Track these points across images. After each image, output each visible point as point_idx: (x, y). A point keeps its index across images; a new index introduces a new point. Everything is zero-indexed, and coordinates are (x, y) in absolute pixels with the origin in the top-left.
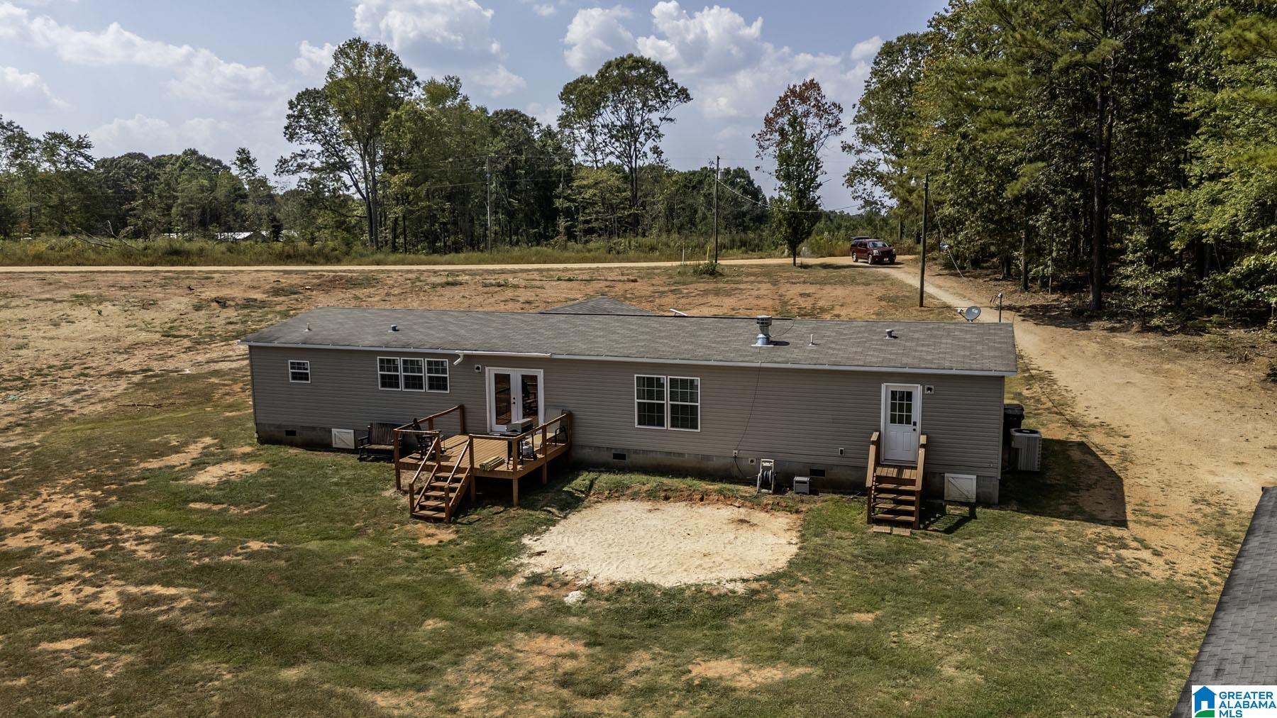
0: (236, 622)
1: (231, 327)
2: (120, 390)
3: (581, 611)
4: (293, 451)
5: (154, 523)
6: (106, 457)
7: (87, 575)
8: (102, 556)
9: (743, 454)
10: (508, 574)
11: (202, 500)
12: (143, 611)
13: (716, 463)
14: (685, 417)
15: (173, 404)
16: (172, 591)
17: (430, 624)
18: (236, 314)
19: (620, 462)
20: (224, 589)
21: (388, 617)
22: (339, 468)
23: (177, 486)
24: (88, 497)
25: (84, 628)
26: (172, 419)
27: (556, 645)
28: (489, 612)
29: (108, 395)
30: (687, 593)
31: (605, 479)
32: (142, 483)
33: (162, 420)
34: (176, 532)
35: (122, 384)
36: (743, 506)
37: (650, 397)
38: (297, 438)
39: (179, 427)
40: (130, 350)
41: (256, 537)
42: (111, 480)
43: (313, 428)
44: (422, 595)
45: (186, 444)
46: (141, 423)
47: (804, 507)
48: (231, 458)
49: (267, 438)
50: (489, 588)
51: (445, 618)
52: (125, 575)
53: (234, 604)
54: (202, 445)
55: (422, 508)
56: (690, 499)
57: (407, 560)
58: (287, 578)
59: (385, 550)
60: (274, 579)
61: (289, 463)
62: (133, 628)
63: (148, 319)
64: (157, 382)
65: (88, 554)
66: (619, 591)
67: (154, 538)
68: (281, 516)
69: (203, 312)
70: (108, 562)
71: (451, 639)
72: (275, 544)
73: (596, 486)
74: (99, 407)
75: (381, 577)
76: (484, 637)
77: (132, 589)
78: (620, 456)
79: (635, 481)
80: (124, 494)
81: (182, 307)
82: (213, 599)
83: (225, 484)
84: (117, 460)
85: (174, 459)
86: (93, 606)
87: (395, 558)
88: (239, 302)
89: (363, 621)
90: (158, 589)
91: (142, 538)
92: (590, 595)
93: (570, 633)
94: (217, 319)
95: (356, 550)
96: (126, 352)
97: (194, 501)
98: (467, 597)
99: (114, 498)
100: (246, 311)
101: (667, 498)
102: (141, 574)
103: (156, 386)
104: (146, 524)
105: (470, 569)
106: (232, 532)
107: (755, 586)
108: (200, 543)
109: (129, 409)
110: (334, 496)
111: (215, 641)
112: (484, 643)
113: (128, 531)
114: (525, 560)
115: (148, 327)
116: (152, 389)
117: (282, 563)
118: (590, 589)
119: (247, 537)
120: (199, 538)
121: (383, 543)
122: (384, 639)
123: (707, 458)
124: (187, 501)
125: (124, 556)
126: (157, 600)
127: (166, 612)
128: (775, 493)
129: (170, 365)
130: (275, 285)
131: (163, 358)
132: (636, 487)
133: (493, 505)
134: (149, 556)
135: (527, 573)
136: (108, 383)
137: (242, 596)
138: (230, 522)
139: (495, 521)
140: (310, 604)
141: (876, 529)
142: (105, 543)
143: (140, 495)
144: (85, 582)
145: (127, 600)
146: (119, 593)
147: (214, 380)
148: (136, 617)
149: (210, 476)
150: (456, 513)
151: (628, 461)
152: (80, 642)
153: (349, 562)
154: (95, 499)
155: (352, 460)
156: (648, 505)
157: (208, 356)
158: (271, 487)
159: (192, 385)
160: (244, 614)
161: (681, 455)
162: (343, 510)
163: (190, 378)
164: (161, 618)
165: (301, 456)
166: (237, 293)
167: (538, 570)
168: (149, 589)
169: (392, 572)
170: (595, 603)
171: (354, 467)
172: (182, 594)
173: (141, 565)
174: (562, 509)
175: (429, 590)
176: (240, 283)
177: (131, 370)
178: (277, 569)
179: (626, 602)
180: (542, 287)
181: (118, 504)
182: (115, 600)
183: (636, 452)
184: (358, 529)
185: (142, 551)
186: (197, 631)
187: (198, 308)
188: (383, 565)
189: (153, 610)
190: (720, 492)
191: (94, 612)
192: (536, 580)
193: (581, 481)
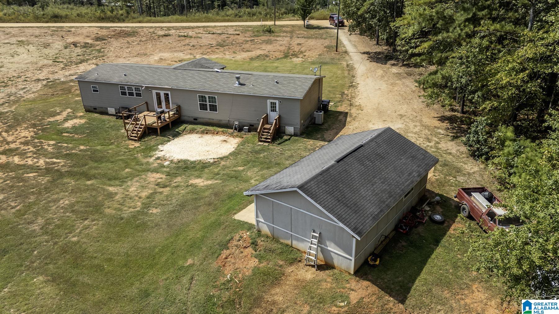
0: (76, 169)
1: (79, 57)
2: (39, 88)
3: (168, 167)
4: (96, 115)
5: (53, 140)
6: (37, 116)
7: (35, 156)
8: (38, 150)
9: (231, 120)
10: (151, 157)
11: (67, 132)
12: (51, 166)
13: (223, 122)
14: (213, 108)
15: (58, 94)
16: (58, 161)
17: (127, 170)
18: (80, 51)
19: (195, 121)
20: (73, 160)
21: (116, 168)
22: (110, 121)
23: (59, 128)
24: (32, 131)
25: (35, 171)
26: (57, 100)
27: (158, 175)
28: (143, 167)
29: (35, 90)
30: (197, 162)
31: (190, 127)
32: (48, 126)
33: (54, 101)
34: (59, 143)
35: (40, 85)
36: (228, 136)
37: (203, 101)
38: (97, 110)
39: (60, 104)
40: (41, 69)
41: (82, 145)
42: (39, 125)
43: (102, 108)
44: (126, 162)
45: (61, 112)
46: (47, 102)
47: (244, 136)
48: (76, 117)
49: (88, 110)
50: (145, 161)
51: (131, 169)
52: (45, 156)
53: (75, 165)
54: (67, 112)
55: (131, 136)
56: (213, 133)
57: (124, 152)
58: (90, 157)
59: (119, 149)
60: (87, 158)
61: (94, 120)
62: (48, 170)
63: (47, 53)
64: (52, 84)
65: (34, 150)
66: (179, 162)
67: (53, 145)
68: (90, 138)
69: (68, 50)
70: (40, 152)
71: (131, 174)
72: (88, 147)
73: (186, 129)
74: (32, 95)
75: (116, 157)
76: (140, 173)
77: (47, 160)
78: (195, 119)
79: (199, 127)
80: (43, 130)
81: (59, 47)
82: (70, 163)
83: (74, 127)
84: (40, 118)
85: (58, 118)
86: (37, 164)
87: (121, 151)
88: (82, 45)
89: (109, 169)
90: (55, 160)
91: (49, 145)
92: (171, 163)
93: (162, 173)
94: (73, 53)
95: (110, 149)
96: (40, 70)
97: (65, 133)
98: (139, 163)
99: (40, 132)
100: (84, 49)
101: (207, 133)
102: (50, 156)
103: (51, 86)
104: (50, 140)
105: (141, 155)
106: (76, 143)
107: (216, 160)
108: (66, 147)
109: (43, 96)
110: (106, 132)
111: (70, 174)
112: (140, 175)
113: (45, 142)
114: (157, 152)
115: (47, 57)
116: (50, 88)
117: (89, 153)
118: (172, 161)
119: (80, 145)
120: (66, 145)
121: (118, 147)
122: (114, 174)
123: (221, 120)
124: (62, 133)
125: (44, 150)
126: (54, 163)
127: (57, 166)
128: (238, 132)
129: (56, 76)
130: (96, 35)
131: (53, 73)
132: (198, 129)
133: (153, 135)
134: (52, 150)
135: (156, 156)
136: (34, 85)
137: (77, 162)
138: (75, 140)
139: (152, 140)
140: (96, 164)
141: (260, 143)
142: (39, 146)
143: (48, 131)
144: (34, 158)
145: (47, 163)
146: (44, 161)
147: (72, 84)
148: (49, 168)
149: (69, 124)
150: (141, 138)
151: (198, 121)
152: (35, 174)
153: (108, 153)
154: (34, 132)
155: (114, 118)
156: (200, 135)
157: (70, 72)
158: (87, 128)
159: (64, 86)
160: (78, 167)
161: (213, 119)
162: (108, 136)
163: (63, 83)
164: (56, 168)
165: (98, 117)
166: (80, 39)
167: (159, 156)
168: (52, 160)
169: (119, 156)
170: (172, 164)
171: (114, 121)
172: (61, 161)
173: (50, 153)
174: (173, 137)
175: (128, 161)
176: (82, 34)
177: (42, 79)
178: (87, 155)
179: (180, 164)
180: (201, 38)
181: (41, 134)
182: (43, 163)
183: (200, 118)
184: (112, 143)
185: (50, 149)
186: (65, 172)
187: (66, 48)
188: (117, 154)
189: (53, 166)
190: (223, 131)
191: (38, 166)
192: (158, 158)
193: (182, 128)
